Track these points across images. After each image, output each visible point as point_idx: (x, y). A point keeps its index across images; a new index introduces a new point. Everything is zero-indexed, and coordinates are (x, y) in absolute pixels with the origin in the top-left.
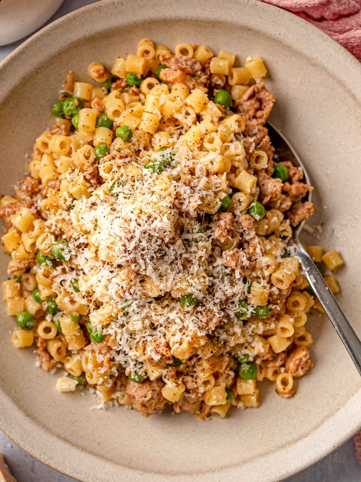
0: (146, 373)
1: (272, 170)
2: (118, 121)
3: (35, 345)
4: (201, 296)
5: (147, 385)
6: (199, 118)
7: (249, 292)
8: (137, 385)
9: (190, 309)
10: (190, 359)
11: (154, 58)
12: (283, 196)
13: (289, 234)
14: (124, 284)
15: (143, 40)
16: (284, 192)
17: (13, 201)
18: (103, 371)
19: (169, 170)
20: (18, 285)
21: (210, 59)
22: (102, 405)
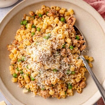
0: (45, 88)
1: (75, 37)
2: (37, 26)
3: (17, 82)
4: (58, 69)
5: (45, 91)
6: (57, 25)
7: (70, 68)
8: (43, 91)
9: (56, 72)
10: (56, 84)
11: (46, 10)
12: (78, 44)
13: (80, 53)
15: (43, 6)
16: (78, 43)
17: (11, 46)
18: (34, 87)
19: (50, 38)
20: (13, 67)
21: (59, 10)
22: (34, 96)
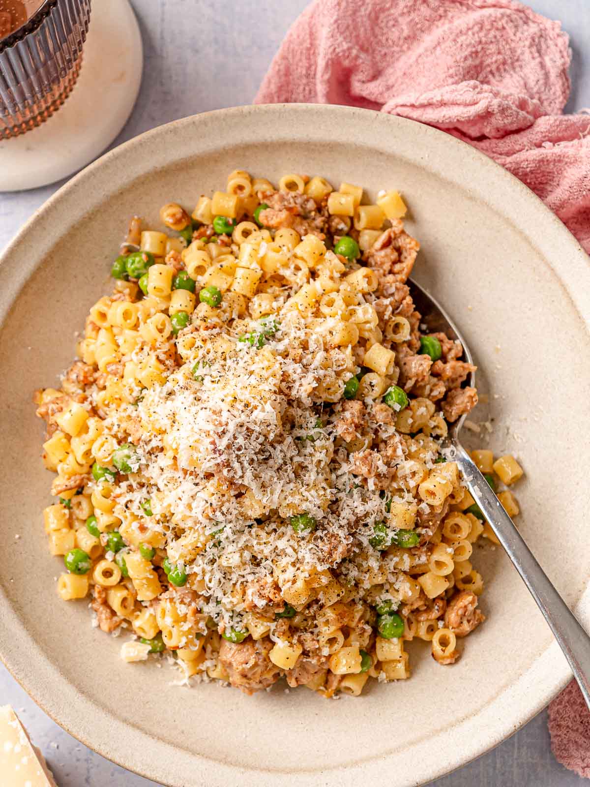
0: (247, 630)
1: (418, 344)
2: (201, 280)
3: (90, 597)
4: (320, 514)
5: (248, 646)
6: (313, 274)
7: (388, 511)
8: (234, 647)
9: (306, 533)
10: (308, 606)
11: (251, 196)
12: (435, 380)
13: (444, 431)
14: (214, 500)
15: (235, 172)
16: (435, 374)
17: (59, 395)
18: (186, 626)
19: (273, 343)
20: (66, 511)
21: (328, 195)
22: (186, 681)
